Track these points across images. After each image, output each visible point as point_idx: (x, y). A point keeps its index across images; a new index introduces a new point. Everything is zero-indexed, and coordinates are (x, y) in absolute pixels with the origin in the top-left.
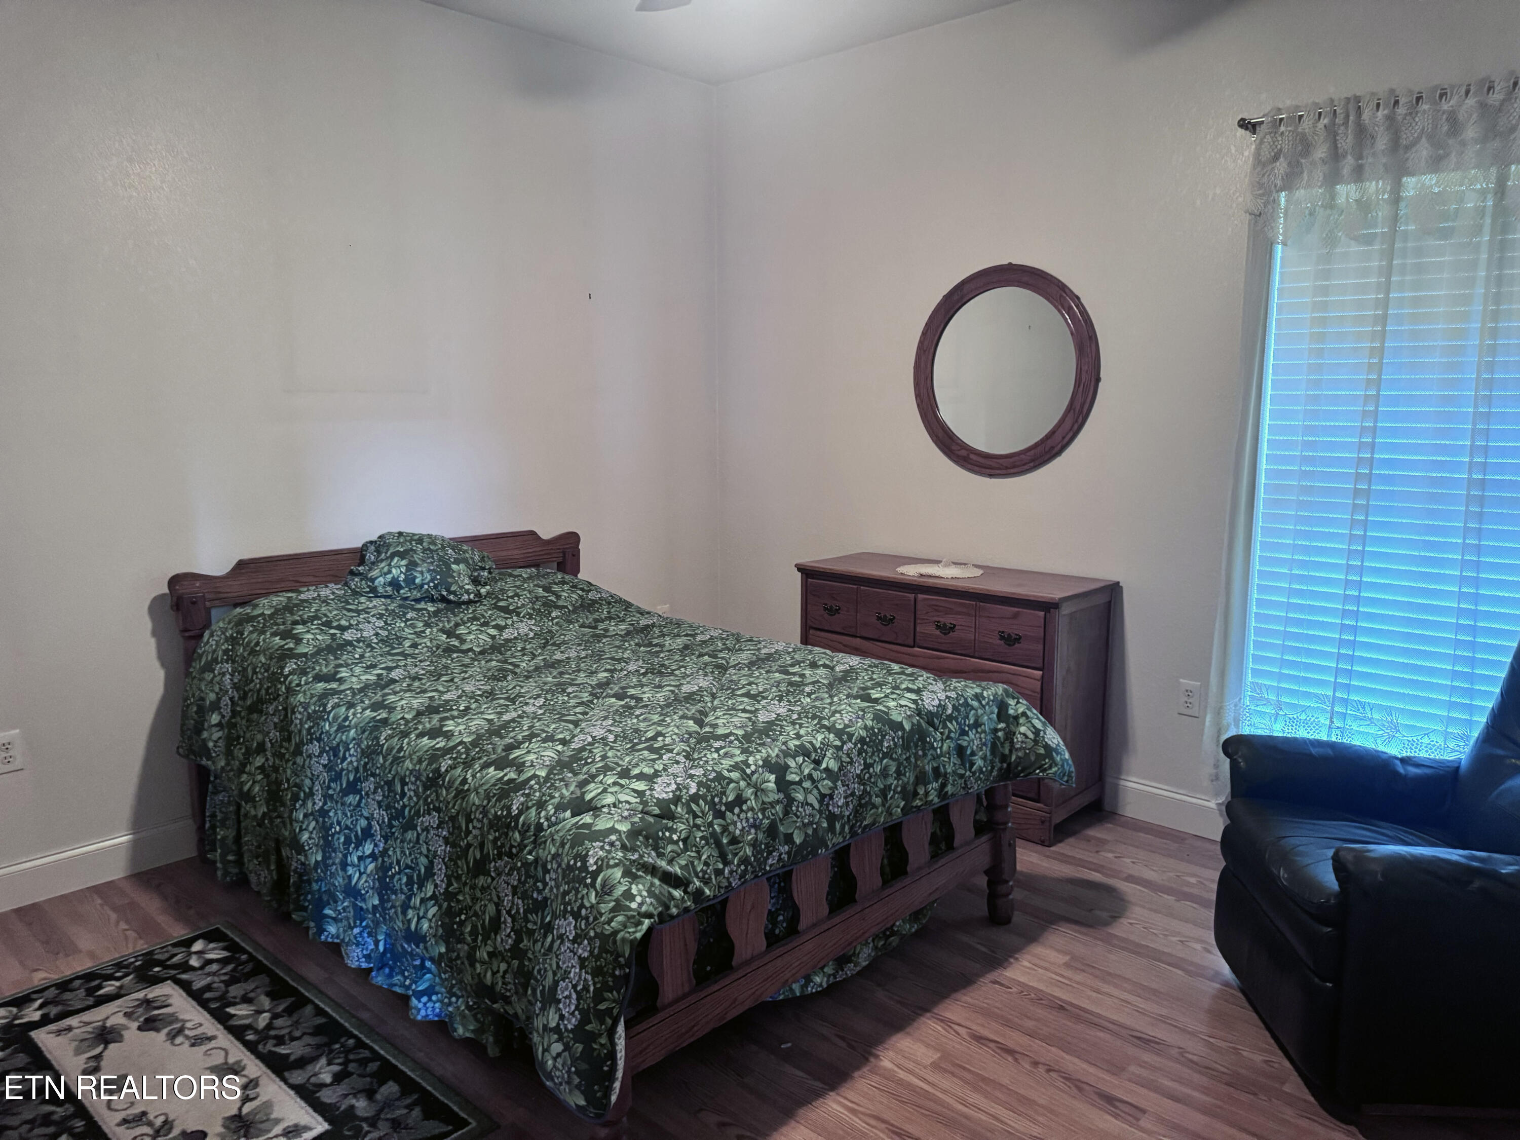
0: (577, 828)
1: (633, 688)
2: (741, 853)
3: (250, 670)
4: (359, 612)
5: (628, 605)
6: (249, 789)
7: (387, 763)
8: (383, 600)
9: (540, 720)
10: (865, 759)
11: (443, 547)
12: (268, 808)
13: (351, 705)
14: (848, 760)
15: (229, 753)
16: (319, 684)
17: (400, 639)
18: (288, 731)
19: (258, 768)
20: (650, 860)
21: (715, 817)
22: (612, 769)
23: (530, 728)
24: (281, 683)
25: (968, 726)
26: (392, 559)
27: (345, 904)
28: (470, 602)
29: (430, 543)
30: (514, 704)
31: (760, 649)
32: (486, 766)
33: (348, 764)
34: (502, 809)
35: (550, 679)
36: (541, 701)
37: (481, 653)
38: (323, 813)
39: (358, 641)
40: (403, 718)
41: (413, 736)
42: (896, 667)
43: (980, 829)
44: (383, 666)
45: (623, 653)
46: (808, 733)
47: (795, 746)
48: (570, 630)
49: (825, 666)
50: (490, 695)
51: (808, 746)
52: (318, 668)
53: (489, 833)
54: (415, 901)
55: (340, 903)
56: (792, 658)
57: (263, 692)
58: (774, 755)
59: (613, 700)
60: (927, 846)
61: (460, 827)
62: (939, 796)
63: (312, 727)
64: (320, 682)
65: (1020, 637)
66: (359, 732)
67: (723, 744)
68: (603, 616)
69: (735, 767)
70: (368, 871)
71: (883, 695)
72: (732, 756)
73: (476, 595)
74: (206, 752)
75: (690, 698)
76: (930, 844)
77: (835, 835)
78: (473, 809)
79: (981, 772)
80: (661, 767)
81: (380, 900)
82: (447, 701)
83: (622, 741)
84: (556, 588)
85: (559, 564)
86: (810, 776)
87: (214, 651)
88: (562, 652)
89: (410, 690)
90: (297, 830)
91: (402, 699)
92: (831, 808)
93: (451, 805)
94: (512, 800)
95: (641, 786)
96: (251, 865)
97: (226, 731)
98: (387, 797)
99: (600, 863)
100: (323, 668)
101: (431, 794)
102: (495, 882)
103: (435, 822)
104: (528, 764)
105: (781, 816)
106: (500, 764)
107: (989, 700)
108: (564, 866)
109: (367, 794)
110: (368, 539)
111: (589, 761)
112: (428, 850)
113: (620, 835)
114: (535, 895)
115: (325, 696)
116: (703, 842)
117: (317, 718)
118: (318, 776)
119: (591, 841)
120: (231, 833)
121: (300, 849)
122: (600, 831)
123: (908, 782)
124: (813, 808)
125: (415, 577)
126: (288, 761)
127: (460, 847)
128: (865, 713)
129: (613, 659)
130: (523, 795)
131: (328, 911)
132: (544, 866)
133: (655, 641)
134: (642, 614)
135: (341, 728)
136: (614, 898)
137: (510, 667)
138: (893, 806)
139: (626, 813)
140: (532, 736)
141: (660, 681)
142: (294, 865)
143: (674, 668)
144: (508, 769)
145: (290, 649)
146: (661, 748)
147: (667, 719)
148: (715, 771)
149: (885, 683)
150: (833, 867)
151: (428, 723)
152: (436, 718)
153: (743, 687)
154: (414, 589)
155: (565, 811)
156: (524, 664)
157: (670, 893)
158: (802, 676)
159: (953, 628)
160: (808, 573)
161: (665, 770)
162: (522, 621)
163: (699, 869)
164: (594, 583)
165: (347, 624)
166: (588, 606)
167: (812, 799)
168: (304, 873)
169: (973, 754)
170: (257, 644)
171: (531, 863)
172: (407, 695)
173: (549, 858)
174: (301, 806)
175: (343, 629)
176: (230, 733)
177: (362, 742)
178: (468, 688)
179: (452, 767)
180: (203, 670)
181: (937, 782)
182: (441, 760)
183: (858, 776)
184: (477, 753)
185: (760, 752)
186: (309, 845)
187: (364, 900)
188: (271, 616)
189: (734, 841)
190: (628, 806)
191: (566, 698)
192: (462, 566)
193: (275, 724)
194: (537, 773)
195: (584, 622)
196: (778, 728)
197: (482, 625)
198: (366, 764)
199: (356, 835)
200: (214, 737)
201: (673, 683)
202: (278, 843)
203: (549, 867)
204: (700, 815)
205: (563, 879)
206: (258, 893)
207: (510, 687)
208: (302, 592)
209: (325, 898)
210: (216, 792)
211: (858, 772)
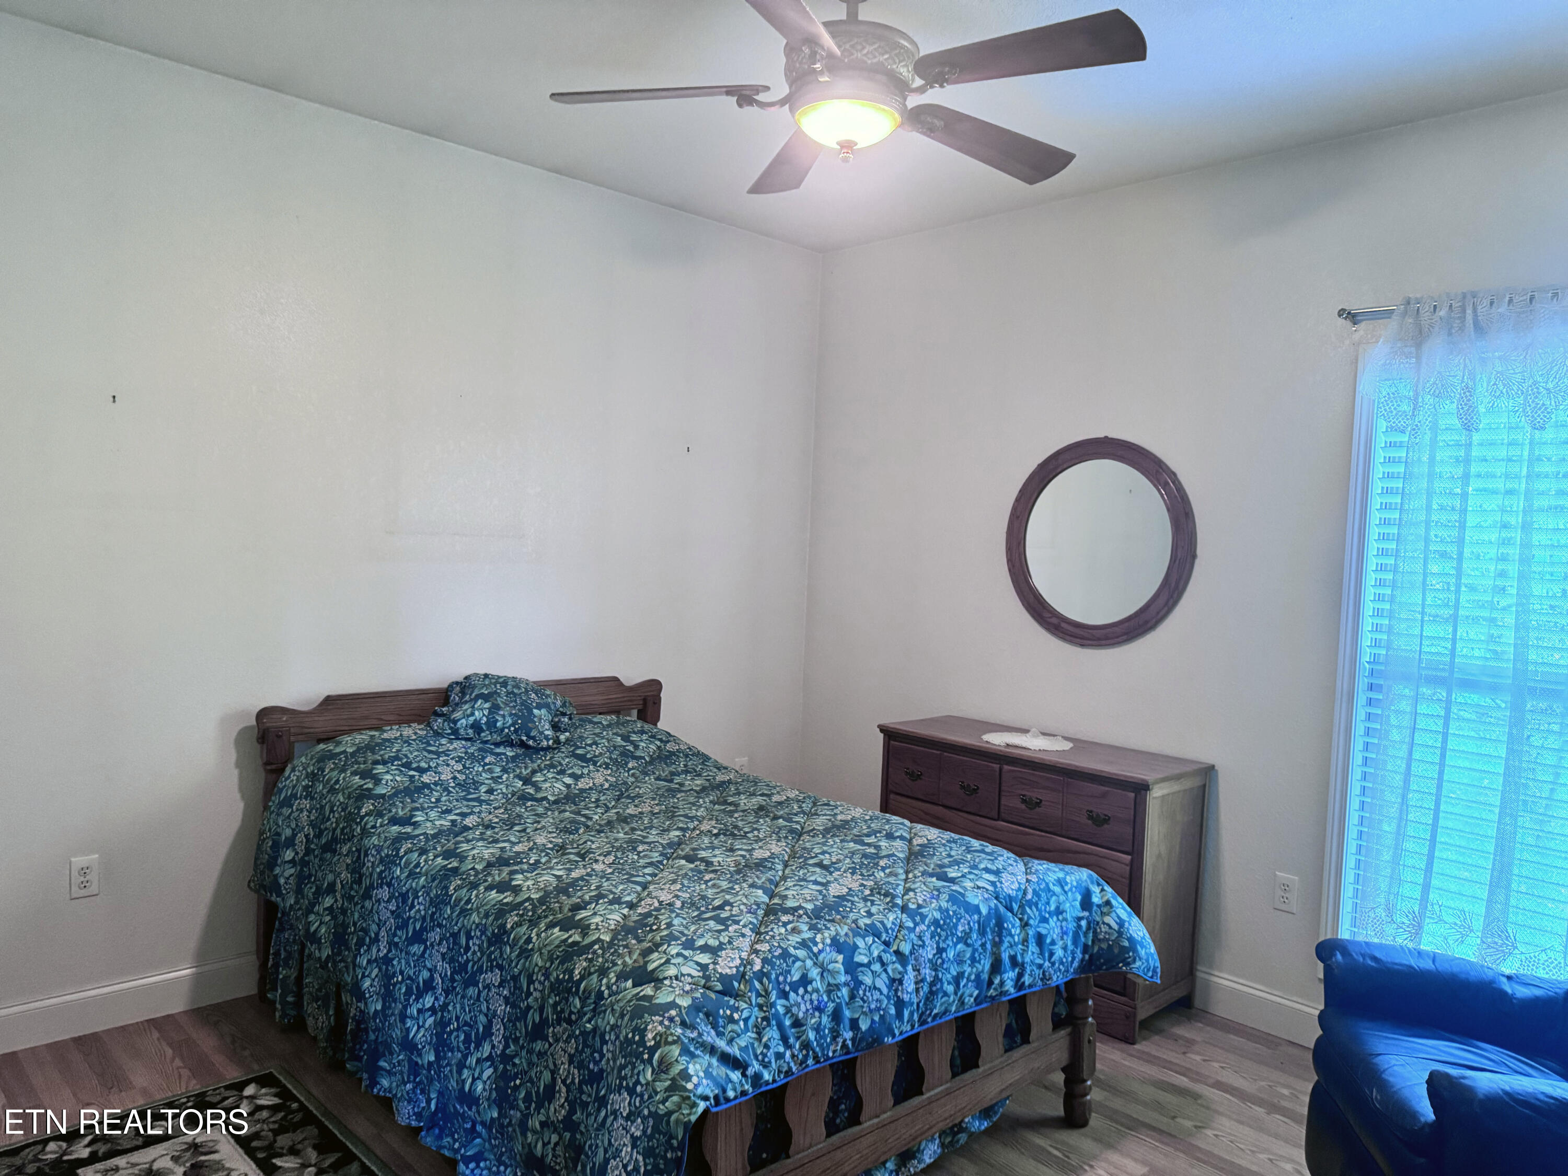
0: (638, 1000)
1: (704, 850)
2: (804, 1037)
3: (327, 808)
4: (438, 754)
5: (705, 758)
6: (316, 930)
7: (455, 914)
8: (463, 742)
9: (608, 879)
10: (938, 943)
11: (527, 691)
12: (332, 951)
13: (423, 852)
14: (920, 943)
15: (299, 891)
16: (395, 827)
17: (476, 784)
18: (360, 873)
19: (325, 909)
20: (709, 1039)
21: (779, 997)
22: (677, 939)
23: (598, 887)
24: (357, 824)
25: (1049, 913)
26: (476, 702)
27: (401, 1057)
28: (548, 748)
29: (514, 687)
30: (584, 860)
31: (836, 814)
32: (551, 926)
33: (416, 913)
34: (564, 973)
35: (621, 835)
36: (611, 859)
37: (556, 802)
38: (387, 961)
39: (436, 784)
40: (473, 868)
41: (482, 888)
42: (976, 844)
43: (1058, 1024)
44: (458, 811)
45: (696, 810)
46: (879, 912)
47: (866, 925)
48: (645, 782)
49: (902, 838)
50: (561, 849)
51: (879, 925)
52: (394, 810)
53: (549, 997)
54: (472, 1061)
55: (395, 1056)
56: (869, 827)
57: (338, 831)
58: (843, 933)
59: (683, 862)
60: (1001, 1039)
61: (521, 988)
62: (1015, 986)
63: (384, 871)
64: (395, 825)
65: (1109, 818)
66: (429, 881)
67: (791, 918)
68: (679, 770)
69: (804, 944)
70: (427, 1026)
71: (960, 875)
72: (799, 932)
73: (555, 742)
74: (276, 888)
75: (761, 865)
76: (1005, 1036)
77: (903, 1023)
78: (536, 969)
79: (1062, 963)
80: (727, 939)
81: (436, 1057)
82: (518, 853)
83: (689, 908)
84: (634, 737)
85: (639, 712)
86: (880, 958)
87: (294, 787)
88: (636, 806)
89: (483, 839)
90: (360, 977)
91: (474, 848)
92: (900, 994)
93: (514, 964)
94: (575, 964)
95: (704, 958)
96: (310, 1008)
97: (299, 868)
98: (452, 950)
99: (658, 1038)
100: (400, 810)
101: (495, 950)
102: (552, 1048)
103: (496, 980)
104: (593, 927)
105: (847, 1000)
106: (566, 925)
107: (1072, 886)
108: (622, 1039)
109: (432, 945)
110: (454, 680)
111: (655, 927)
112: (488, 1008)
113: (680, 1011)
114: (591, 1066)
115: (399, 839)
116: (765, 1023)
117: (390, 861)
118: (385, 922)
119: (651, 1015)
120: (294, 974)
121: (360, 995)
122: (659, 1004)
123: (983, 971)
124: (881, 993)
125: (497, 721)
126: (356, 904)
127: (520, 1008)
128: (940, 893)
129: (686, 816)
130: (586, 959)
131: (382, 1063)
132: (602, 1036)
133: (731, 799)
134: (719, 769)
135: (412, 875)
136: (670, 1077)
137: (583, 819)
138: (966, 995)
139: (688, 988)
140: (600, 896)
141: (732, 844)
142: (353, 1011)
143: (746, 830)
144: (573, 931)
145: (369, 790)
146: (727, 919)
147: (736, 887)
148: (782, 948)
149: (963, 861)
150: (899, 1055)
151: (498, 876)
152: (506, 870)
153: (816, 856)
154: (495, 732)
155: (626, 980)
156: (597, 817)
157: (727, 1075)
158: (878, 847)
159: (1039, 804)
160: (890, 735)
161: (730, 943)
162: (598, 771)
163: (759, 1052)
164: (672, 733)
165: (427, 766)
166: (663, 757)
167: (881, 983)
168: (362, 1019)
169: (1053, 943)
170: (337, 782)
171: (589, 1033)
172: (480, 844)
173: (608, 1029)
174: (365, 951)
175: (422, 771)
176: (302, 870)
177: (431, 890)
178: (540, 840)
179: (518, 924)
180: (282, 805)
181: (1013, 971)
182: (508, 915)
183: (930, 961)
184: (544, 911)
185: (828, 929)
186: (369, 992)
187: (420, 1055)
188: (353, 754)
189: (797, 1023)
190: (689, 980)
191: (636, 857)
192: (544, 711)
193: (348, 865)
194: (602, 937)
195: (660, 775)
196: (849, 905)
197: (559, 773)
198: (433, 914)
199: (418, 987)
200: (286, 874)
201: (745, 847)
202: (339, 987)
203: (607, 1038)
204: (763, 993)
205: (620, 1052)
206: (315, 1039)
207: (581, 842)
208: (385, 731)
209: (381, 1049)
210: (282, 930)
211: (930, 956)
